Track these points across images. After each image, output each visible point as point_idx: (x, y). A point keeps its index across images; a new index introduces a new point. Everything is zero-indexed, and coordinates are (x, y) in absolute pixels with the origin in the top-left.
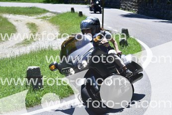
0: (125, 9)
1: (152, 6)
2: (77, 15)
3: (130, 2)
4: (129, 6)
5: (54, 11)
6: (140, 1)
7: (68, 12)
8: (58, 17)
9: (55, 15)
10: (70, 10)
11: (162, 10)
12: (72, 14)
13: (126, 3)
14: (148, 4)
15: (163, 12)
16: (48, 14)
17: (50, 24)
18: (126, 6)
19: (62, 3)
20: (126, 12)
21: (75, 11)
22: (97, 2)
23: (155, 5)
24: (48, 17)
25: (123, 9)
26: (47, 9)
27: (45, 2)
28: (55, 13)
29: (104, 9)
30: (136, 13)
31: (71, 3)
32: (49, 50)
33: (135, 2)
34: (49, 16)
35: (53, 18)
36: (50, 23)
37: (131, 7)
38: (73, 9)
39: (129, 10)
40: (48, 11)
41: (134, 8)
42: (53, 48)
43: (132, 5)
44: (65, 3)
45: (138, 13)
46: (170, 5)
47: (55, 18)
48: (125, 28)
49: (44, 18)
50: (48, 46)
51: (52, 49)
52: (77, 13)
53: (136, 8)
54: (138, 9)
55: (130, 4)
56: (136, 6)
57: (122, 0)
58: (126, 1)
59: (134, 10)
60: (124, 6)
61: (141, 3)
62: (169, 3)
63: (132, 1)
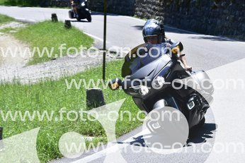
0: (142, 17)
1: (188, 11)
2: (62, 27)
3: (150, 5)
4: (149, 12)
5: (23, 19)
6: (167, 4)
7: (46, 21)
8: (29, 28)
9: (24, 26)
10: (50, 18)
11: (205, 19)
12: (53, 25)
13: (143, 7)
14: (181, 9)
15: (207, 21)
16: (12, 24)
17: (16, 41)
18: (143, 12)
19: (36, 6)
21: (59, 18)
22: (83, 4)
23: (192, 10)
24: (12, 29)
25: (138, 16)
26: (11, 16)
27: (7, 4)
28: (24, 22)
29: (107, 16)
31: (51, 6)
32: (14, 85)
33: (159, 5)
34: (14, 27)
35: (21, 31)
36: (16, 38)
37: (152, 14)
38: (54, 16)
40: (13, 20)
41: (157, 15)
42: (22, 81)
43: (154, 9)
44: (42, 7)
46: (218, 10)
47: (25, 30)
49: (6, 30)
50: (11, 77)
51: (19, 83)
52: (61, 22)
53: (161, 15)
54: (165, 16)
55: (151, 8)
56: (160, 11)
57: (138, 2)
58: (144, 3)
59: (157, 17)
60: (141, 11)
61: (169, 6)
62: (215, 7)
63: (154, 4)
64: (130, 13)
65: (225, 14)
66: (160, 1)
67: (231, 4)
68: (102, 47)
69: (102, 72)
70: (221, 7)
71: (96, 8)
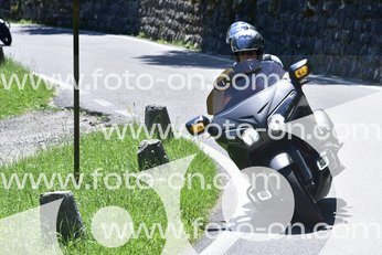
0: (155, 37)
3: (172, 12)
4: (170, 26)
6: (209, 8)
11: (288, 39)
13: (157, 15)
18: (158, 27)
20: (161, 48)
25: (148, 36)
29: (81, 37)
30: (194, 48)
33: (190, 11)
37: (176, 30)
39: (169, 39)
41: (188, 32)
43: (181, 20)
45: (204, 51)
46: (315, 19)
48: (159, 104)
53: (197, 32)
54: (204, 35)
55: (173, 18)
56: (193, 24)
57: (147, 5)
58: (159, 8)
59: (187, 37)
60: (152, 24)
61: (211, 12)
62: (310, 13)
63: (179, 8)
64: (130, 28)
65: (331, 27)
66: (194, 2)
67: (343, 7)
68: (72, 104)
69: (71, 154)
70: (323, 12)
71: (57, 19)
